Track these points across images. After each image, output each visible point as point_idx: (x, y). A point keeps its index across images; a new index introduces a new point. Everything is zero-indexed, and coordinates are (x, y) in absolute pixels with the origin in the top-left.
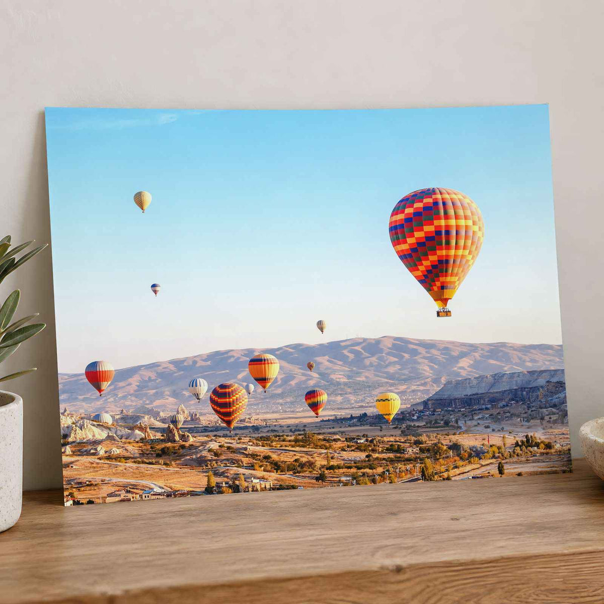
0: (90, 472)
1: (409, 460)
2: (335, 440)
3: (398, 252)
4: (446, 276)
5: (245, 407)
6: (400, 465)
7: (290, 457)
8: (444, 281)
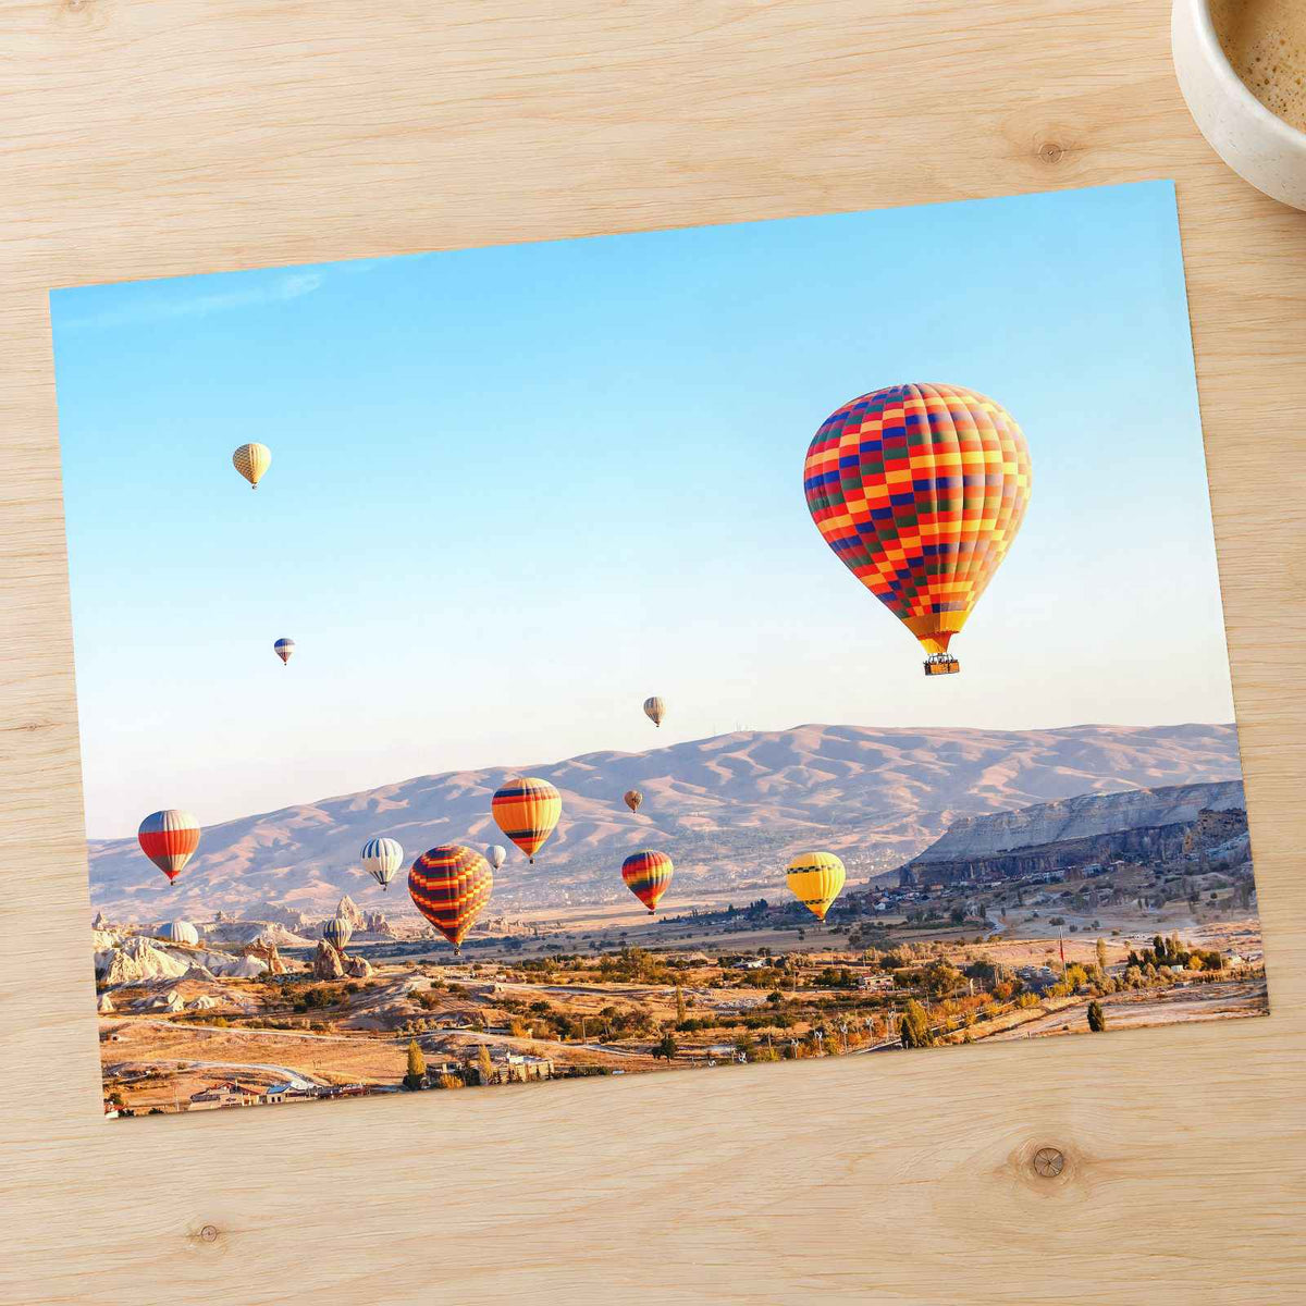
0: (155, 1049)
1: (870, 1004)
2: (695, 964)
3: (827, 536)
4: (944, 580)
5: (487, 897)
6: (849, 1017)
7: (592, 1004)
8: (940, 592)
